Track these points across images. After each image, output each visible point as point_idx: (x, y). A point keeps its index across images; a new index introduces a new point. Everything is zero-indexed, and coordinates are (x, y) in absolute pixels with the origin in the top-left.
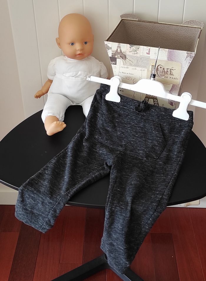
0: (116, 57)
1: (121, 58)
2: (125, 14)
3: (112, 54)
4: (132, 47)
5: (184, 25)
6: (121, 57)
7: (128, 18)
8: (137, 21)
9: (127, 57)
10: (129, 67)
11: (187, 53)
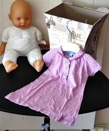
0: (50, 23)
4: (58, 18)
6: (52, 23)
8: (71, 5)
9: (56, 24)
10: (57, 30)
11: (88, 25)
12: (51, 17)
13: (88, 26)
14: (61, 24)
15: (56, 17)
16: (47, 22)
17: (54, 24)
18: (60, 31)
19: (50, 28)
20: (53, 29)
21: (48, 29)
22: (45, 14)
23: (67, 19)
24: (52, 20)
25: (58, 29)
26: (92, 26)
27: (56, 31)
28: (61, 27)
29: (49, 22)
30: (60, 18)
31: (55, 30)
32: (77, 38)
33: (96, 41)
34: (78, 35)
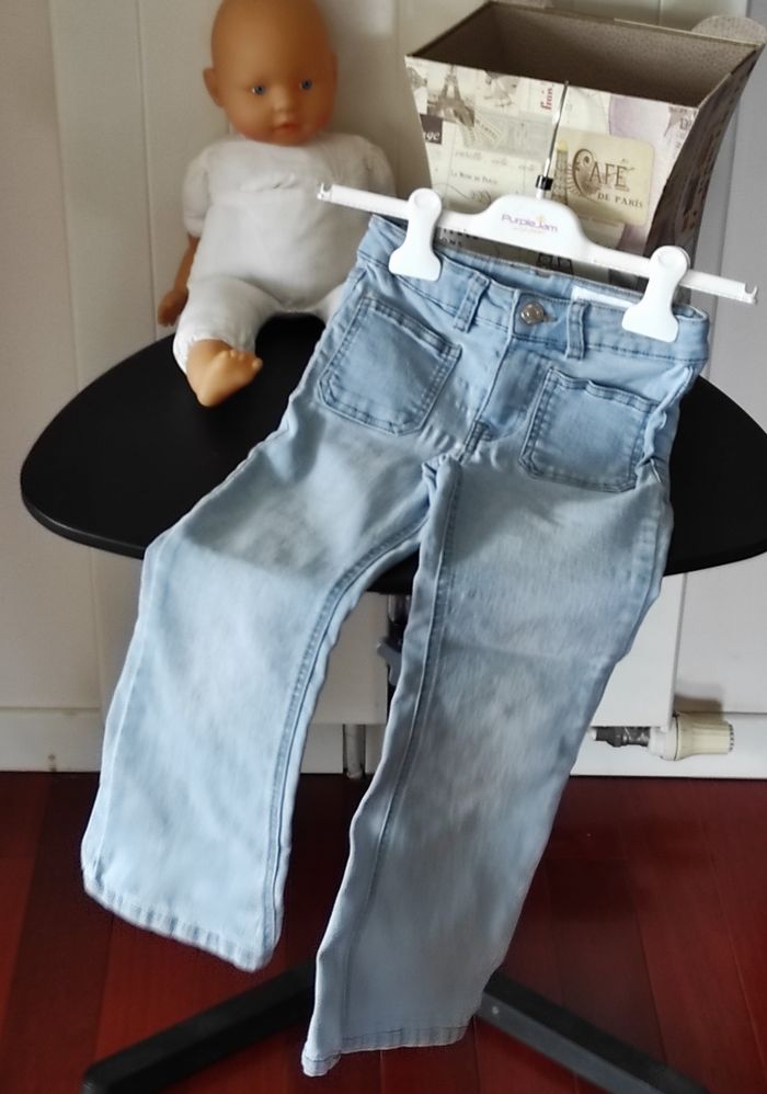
0: (442, 114)
1: (458, 120)
3: (429, 102)
4: (493, 82)
6: (456, 114)
9: (476, 117)
10: (483, 153)
11: (671, 110)
12: (451, 78)
13: (669, 115)
14: (513, 112)
15: (483, 74)
16: (422, 108)
17: (466, 116)
18: (499, 157)
19: (439, 142)
20: (460, 146)
21: (430, 147)
22: (410, 62)
23: (549, 85)
24: (457, 92)
25: (489, 146)
26: (691, 114)
27: (478, 157)
28: (511, 131)
29: (438, 109)
30: (502, 81)
31: (472, 151)
32: (604, 190)
33: (695, 214)
34: (611, 170)
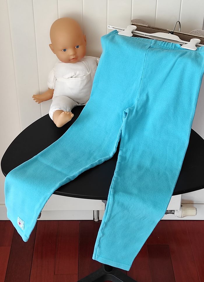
2: (136, 19)
5: (191, 34)
7: (138, 23)
8: (147, 27)
